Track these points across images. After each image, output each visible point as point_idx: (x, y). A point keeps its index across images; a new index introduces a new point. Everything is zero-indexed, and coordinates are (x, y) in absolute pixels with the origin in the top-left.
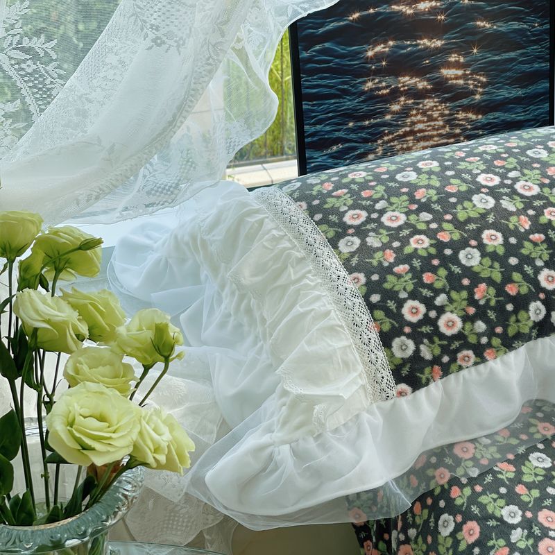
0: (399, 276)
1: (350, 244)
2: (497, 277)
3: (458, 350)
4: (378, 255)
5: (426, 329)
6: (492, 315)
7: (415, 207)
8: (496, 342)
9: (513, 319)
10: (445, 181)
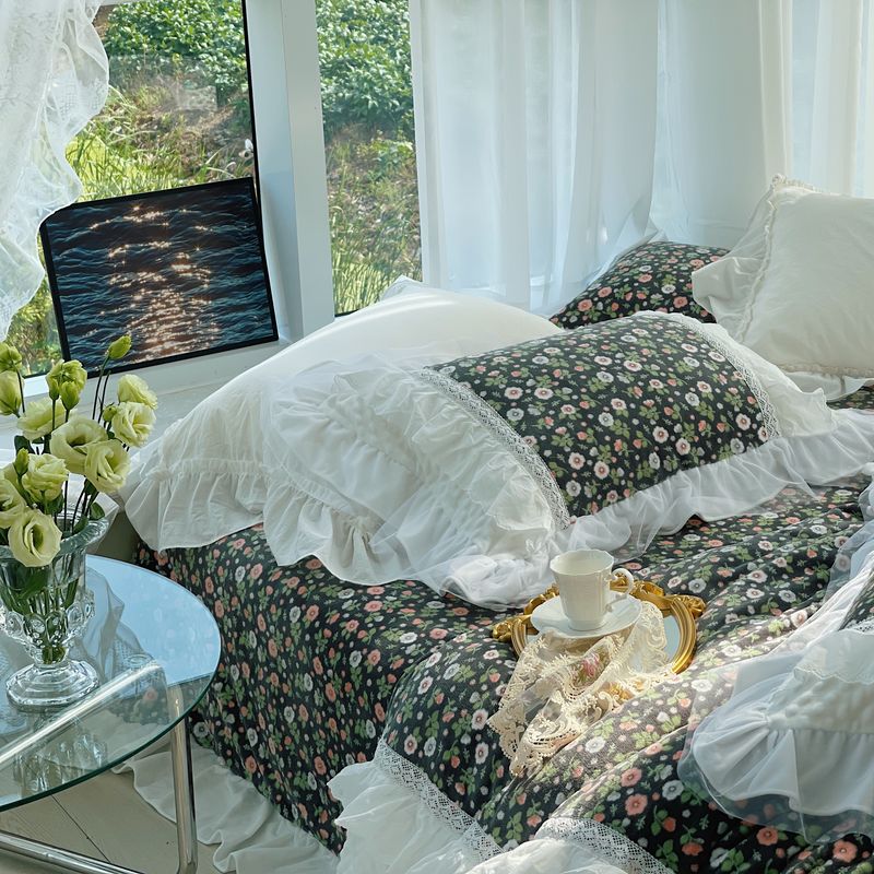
0: (561, 436)
1: (516, 414)
2: (627, 434)
3: (608, 491)
4: (541, 421)
5: (586, 474)
6: (627, 463)
7: (557, 384)
8: (630, 484)
9: (640, 466)
10: (572, 363)
